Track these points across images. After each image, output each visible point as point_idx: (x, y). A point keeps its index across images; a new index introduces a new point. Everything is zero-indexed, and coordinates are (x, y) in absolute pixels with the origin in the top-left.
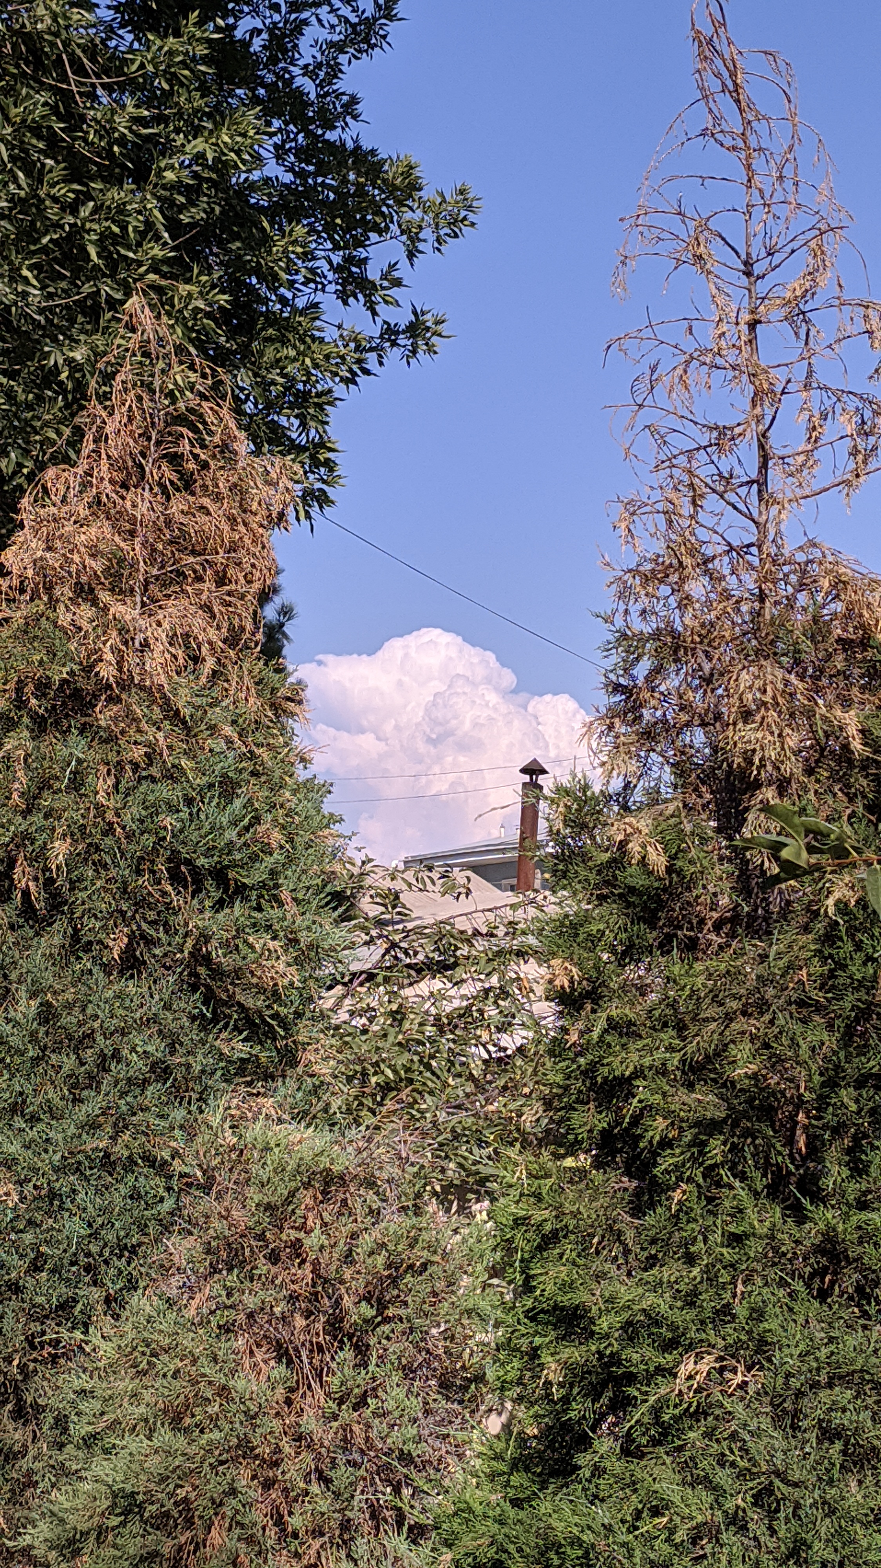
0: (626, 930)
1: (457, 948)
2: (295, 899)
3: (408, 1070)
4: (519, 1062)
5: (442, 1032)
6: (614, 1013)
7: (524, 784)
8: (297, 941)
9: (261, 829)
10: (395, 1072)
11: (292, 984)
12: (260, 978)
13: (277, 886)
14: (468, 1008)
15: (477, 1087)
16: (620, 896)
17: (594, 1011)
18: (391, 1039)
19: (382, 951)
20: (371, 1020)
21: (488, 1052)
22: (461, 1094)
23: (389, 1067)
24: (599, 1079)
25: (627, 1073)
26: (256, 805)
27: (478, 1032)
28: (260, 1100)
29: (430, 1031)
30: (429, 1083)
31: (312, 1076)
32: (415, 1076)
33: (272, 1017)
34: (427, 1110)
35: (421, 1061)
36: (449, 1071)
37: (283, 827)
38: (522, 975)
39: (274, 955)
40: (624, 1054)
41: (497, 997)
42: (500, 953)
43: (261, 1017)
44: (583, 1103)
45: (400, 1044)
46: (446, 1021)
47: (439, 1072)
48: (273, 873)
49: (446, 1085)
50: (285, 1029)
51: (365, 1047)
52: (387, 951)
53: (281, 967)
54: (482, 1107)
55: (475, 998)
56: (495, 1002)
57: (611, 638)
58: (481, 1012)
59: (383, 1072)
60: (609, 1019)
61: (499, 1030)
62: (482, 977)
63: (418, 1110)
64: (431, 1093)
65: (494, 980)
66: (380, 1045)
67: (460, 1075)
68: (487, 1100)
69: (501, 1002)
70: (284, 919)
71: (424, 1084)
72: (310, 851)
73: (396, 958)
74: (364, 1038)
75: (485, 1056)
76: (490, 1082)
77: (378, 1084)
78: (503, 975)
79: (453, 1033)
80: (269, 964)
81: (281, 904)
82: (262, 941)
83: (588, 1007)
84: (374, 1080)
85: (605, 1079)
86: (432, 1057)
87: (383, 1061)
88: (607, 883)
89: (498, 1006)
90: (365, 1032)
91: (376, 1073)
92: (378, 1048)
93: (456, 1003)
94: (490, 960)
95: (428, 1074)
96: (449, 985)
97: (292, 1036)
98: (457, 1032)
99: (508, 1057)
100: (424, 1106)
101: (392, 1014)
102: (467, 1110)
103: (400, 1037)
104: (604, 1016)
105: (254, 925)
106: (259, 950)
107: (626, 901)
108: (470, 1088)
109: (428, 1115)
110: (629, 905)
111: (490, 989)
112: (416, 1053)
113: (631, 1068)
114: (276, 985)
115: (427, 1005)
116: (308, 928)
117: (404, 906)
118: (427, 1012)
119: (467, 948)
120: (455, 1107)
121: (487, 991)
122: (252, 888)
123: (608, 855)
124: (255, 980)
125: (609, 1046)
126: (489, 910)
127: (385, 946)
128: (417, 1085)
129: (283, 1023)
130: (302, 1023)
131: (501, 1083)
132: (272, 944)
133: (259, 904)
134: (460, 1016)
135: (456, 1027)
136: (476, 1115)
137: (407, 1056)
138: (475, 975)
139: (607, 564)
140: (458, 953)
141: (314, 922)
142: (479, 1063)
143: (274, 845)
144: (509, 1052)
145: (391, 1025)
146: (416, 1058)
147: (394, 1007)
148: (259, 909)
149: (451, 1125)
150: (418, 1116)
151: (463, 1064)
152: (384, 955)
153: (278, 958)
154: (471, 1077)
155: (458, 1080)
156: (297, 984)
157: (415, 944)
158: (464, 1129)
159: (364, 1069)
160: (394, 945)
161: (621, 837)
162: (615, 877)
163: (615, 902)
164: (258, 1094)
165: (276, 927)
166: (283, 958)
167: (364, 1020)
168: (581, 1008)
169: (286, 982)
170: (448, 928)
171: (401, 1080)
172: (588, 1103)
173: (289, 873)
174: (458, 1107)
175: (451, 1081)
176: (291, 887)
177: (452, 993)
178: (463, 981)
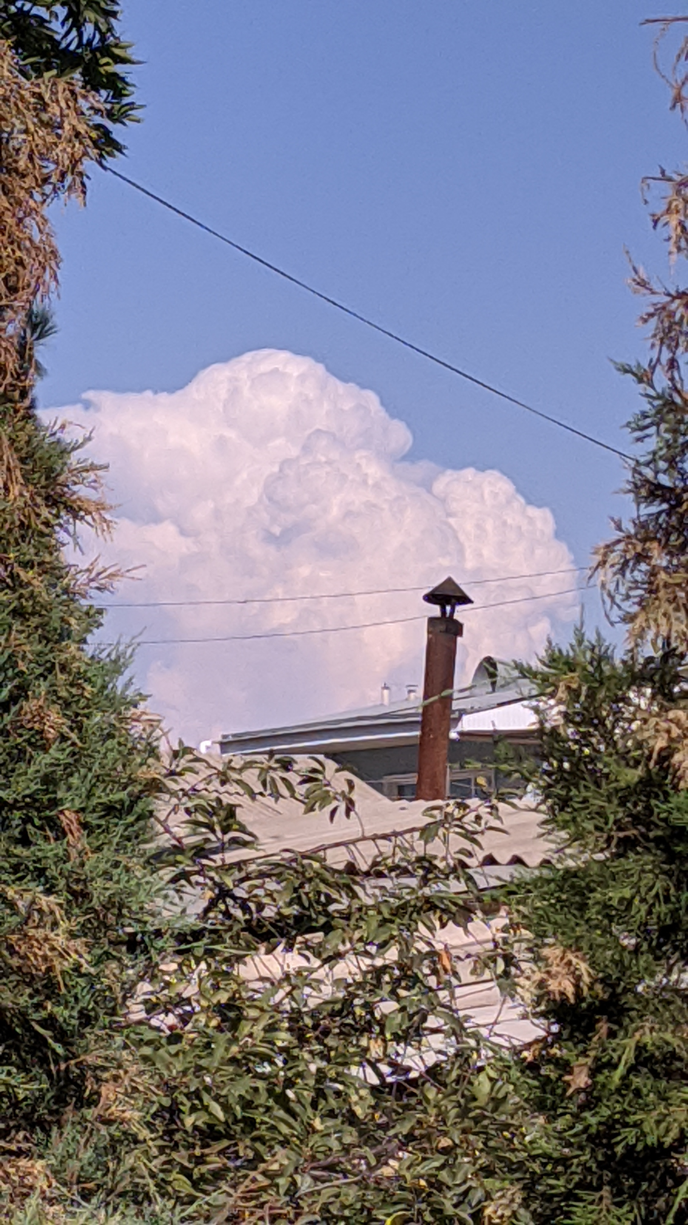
0: (667, 900)
1: (330, 900)
2: (85, 826)
3: (247, 1105)
4: (431, 1093)
5: (302, 1040)
6: (647, 1039)
7: (432, 621)
8: (85, 895)
9: (30, 706)
10: (226, 1108)
11: (77, 968)
12: (25, 957)
13: (55, 803)
14: (347, 1003)
15: (361, 1133)
16: (658, 840)
17: (612, 1034)
18: (219, 1052)
19: (205, 904)
20: (185, 1019)
21: (380, 1075)
22: (335, 1145)
23: (216, 1099)
24: (619, 1149)
25: (668, 1141)
26: (22, 666)
27: (364, 1042)
28: (23, 1162)
29: (283, 1038)
30: (285, 1129)
31: (108, 1122)
32: (258, 1116)
33: (43, 1023)
34: (280, 1174)
35: (270, 1092)
36: (314, 1105)
37: (67, 705)
38: (439, 947)
39: (49, 919)
40: (662, 1109)
41: (396, 983)
42: (400, 911)
43: (26, 1024)
44: (589, 1187)
45: (233, 1060)
46: (308, 1021)
47: (298, 1109)
48: (49, 780)
49: (310, 1130)
50: (66, 1044)
51: (178, 1066)
52: (212, 904)
53: (60, 940)
54: (370, 1168)
55: (360, 985)
56: (393, 993)
57: (647, 407)
58: (368, 1007)
59: (206, 1108)
60: (640, 1048)
61: (397, 1038)
62: (373, 949)
63: (264, 1173)
64: (285, 1143)
65: (392, 954)
66: (203, 1062)
67: (332, 1114)
68: (378, 1156)
69: (402, 993)
70: (66, 858)
71: (273, 1128)
72: (110, 743)
73: (227, 914)
74: (173, 1049)
75: (374, 1080)
76: (385, 1127)
77: (195, 1128)
78: (407, 945)
79: (321, 1043)
80: (40, 933)
81: (61, 834)
82: (28, 896)
83: (603, 1027)
84: (189, 1121)
85: (630, 1149)
86: (289, 1083)
87: (208, 1089)
88: (636, 820)
89: (398, 999)
90: (175, 1038)
91: (193, 1109)
92: (199, 1068)
93: (327, 991)
94: (384, 922)
95: (281, 1113)
96: (316, 963)
97: (75, 1056)
98: (330, 1041)
99: (413, 1082)
100: (275, 1167)
101: (221, 1009)
102: (345, 1173)
103: (235, 1049)
104: (631, 1043)
105: (16, 868)
106: (23, 911)
107: (667, 850)
108: (350, 1136)
109: (282, 1182)
110: (671, 857)
111: (385, 969)
112: (262, 1077)
113: (674, 1133)
114: (50, 969)
115: (281, 994)
116: (107, 875)
117: (242, 829)
118: (276, 1008)
119: (345, 901)
120: (324, 1168)
121: (379, 972)
122: (13, 807)
123: (640, 772)
124: (15, 962)
125: (638, 1093)
126: (385, 837)
127: (209, 894)
128: (262, 1131)
129: (62, 1036)
130: (91, 1034)
131: (404, 1128)
132: (46, 901)
133: (24, 832)
134: (333, 1014)
135: (326, 1032)
136: (362, 1184)
137: (248, 1082)
138: (360, 946)
139: (642, 284)
140: (332, 908)
141: (116, 865)
142: (363, 1092)
143: (51, 734)
144: (413, 1075)
145: (219, 1028)
146: (261, 1085)
147: (223, 997)
148: (25, 841)
149: (322, 1199)
150: (266, 1182)
151: (338, 1094)
152: (207, 910)
153: (55, 925)
154: (351, 1119)
155: (330, 1122)
156: (86, 968)
157: (260, 892)
158: (344, 1207)
159: (174, 1101)
160: (224, 893)
161: (661, 743)
162: (649, 809)
163: (648, 850)
164: (19, 1153)
165: (53, 871)
166: (64, 925)
167: (171, 1019)
168: (591, 1028)
169: (67, 966)
170: (316, 865)
171: (236, 1121)
172: (599, 1188)
173: (75, 780)
174: (331, 1168)
175: (318, 1124)
176: (78, 804)
177: (320, 974)
178: (338, 956)
